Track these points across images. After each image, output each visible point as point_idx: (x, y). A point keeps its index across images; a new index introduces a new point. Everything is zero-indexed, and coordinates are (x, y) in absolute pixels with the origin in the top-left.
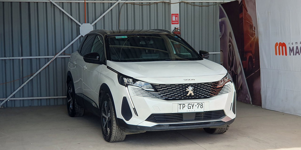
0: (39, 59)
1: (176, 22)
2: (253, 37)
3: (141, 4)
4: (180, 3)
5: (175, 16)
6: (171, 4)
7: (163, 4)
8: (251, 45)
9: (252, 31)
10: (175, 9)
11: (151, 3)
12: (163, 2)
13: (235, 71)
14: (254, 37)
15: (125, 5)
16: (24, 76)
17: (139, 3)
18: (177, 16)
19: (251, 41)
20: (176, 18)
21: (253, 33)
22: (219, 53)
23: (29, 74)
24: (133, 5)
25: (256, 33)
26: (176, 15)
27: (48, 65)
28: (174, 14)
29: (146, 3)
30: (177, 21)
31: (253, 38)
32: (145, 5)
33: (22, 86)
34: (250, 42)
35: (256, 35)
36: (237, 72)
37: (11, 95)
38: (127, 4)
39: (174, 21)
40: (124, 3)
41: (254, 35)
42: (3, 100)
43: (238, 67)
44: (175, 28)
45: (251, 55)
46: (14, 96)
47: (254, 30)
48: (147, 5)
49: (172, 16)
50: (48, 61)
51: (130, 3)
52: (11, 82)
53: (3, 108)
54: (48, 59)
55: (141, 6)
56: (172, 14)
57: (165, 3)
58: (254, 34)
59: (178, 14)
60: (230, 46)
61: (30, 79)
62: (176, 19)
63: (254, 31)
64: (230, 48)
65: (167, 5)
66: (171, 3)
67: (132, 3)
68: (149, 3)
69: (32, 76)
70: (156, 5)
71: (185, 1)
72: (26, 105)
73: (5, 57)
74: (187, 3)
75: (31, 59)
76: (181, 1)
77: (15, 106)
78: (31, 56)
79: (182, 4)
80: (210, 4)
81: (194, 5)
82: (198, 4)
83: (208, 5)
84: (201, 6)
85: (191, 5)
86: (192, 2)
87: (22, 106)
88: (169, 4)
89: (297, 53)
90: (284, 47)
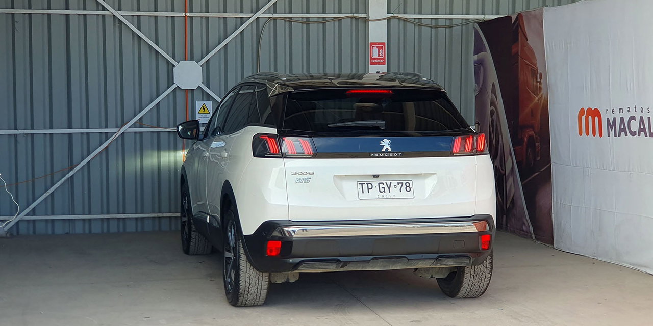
0: (88, 134)
1: (379, 61)
2: (537, 95)
3: (305, 20)
4: (389, 20)
5: (378, 47)
6: (370, 22)
7: (354, 21)
8: (533, 113)
9: (535, 83)
10: (377, 33)
11: (327, 19)
12: (352, 18)
13: (500, 168)
14: (539, 96)
15: (272, 22)
16: (55, 170)
17: (300, 19)
18: (381, 48)
19: (533, 103)
20: (379, 52)
21: (537, 86)
24: (287, 24)
25: (543, 86)
26: (380, 46)
27: (107, 148)
28: (375, 44)
29: (316, 20)
30: (381, 59)
31: (537, 98)
32: (314, 23)
33: (50, 191)
34: (531, 105)
35: (543, 92)
36: (504, 169)
37: (27, 210)
38: (275, 19)
39: (374, 59)
40: (270, 18)
41: (540, 92)
42: (10, 219)
43: (507, 159)
44: (377, 73)
45: (533, 133)
46: (33, 212)
47: (539, 80)
48: (318, 23)
49: (371, 48)
50: (107, 139)
51: (281, 19)
52: (27, 181)
54: (107, 136)
55: (305, 26)
56: (372, 44)
57: (357, 19)
58: (540, 88)
59: (384, 44)
60: (492, 113)
61: (68, 176)
62: (379, 54)
63: (540, 82)
64: (493, 117)
65: (361, 25)
66: (370, 19)
67: (285, 18)
68: (322, 20)
69: (71, 169)
70: (337, 23)
71: (400, 16)
72: (59, 230)
73: (16, 129)
74: (404, 21)
75: (70, 134)
76: (392, 15)
77: (34, 232)
78: (70, 127)
79: (394, 23)
80: (454, 23)
81: (419, 25)
82: (429, 23)
83: (450, 25)
84: (436, 28)
85: (413, 25)
86: (415, 19)
87: (50, 232)
88: (366, 21)
89: (621, 131)
90: (596, 118)
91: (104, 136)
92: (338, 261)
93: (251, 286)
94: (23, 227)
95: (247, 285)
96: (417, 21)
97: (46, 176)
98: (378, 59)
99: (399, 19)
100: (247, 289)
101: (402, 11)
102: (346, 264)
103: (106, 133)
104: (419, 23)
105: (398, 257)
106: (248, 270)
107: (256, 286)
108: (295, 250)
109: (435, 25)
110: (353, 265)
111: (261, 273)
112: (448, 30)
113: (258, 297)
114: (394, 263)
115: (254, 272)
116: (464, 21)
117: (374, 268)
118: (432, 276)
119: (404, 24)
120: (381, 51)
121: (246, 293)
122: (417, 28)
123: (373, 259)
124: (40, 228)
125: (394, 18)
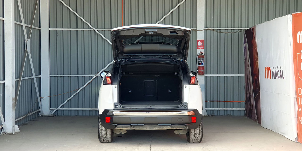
0: (84, 77)
1: (201, 47)
5: (200, 42)
6: (197, 31)
9: (256, 56)
10: (200, 35)
13: (250, 92)
16: (72, 90)
20: (201, 44)
21: (257, 58)
22: (244, 75)
23: (76, 89)
26: (201, 41)
27: (91, 82)
28: (199, 40)
33: (69, 99)
34: (256, 66)
37: (61, 106)
39: (199, 46)
42: (54, 109)
43: (251, 88)
44: (200, 52)
46: (63, 106)
49: (197, 42)
52: (61, 94)
53: (52, 116)
54: (92, 77)
59: (203, 40)
61: (76, 93)
62: (201, 45)
64: (248, 70)
65: (194, 32)
69: (78, 90)
71: (211, 28)
72: (73, 114)
73: (57, 74)
74: (213, 30)
75: (78, 77)
76: (207, 28)
77: (64, 115)
78: (78, 74)
79: (209, 32)
80: (235, 31)
81: (220, 32)
82: (224, 31)
83: (233, 32)
84: (227, 33)
85: (217, 32)
86: (218, 29)
87: (70, 115)
88: (196, 31)
89: (276, 76)
90: (269, 71)
91: (91, 77)
92: (131, 125)
93: (104, 135)
94: (59, 112)
95: (103, 134)
96: (219, 30)
97: (68, 92)
98: (201, 46)
99: (211, 30)
100: (102, 136)
101: (212, 26)
102: (134, 127)
103: (91, 76)
104: (219, 31)
105: (155, 125)
106: (102, 128)
107: (106, 135)
108: (114, 120)
109: (226, 32)
110: (137, 127)
111: (107, 130)
112: (232, 34)
113: (108, 139)
114: (154, 127)
115: (105, 129)
116: (240, 30)
117: (147, 128)
118: (180, 133)
119: (213, 32)
120: (202, 43)
121: (102, 137)
122: (219, 33)
123: (144, 125)
124: (66, 113)
125: (208, 29)
